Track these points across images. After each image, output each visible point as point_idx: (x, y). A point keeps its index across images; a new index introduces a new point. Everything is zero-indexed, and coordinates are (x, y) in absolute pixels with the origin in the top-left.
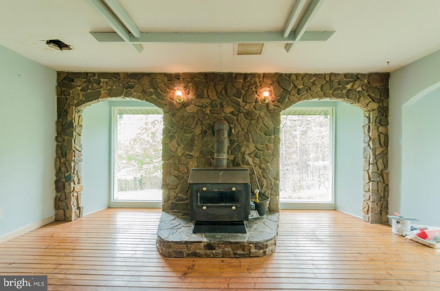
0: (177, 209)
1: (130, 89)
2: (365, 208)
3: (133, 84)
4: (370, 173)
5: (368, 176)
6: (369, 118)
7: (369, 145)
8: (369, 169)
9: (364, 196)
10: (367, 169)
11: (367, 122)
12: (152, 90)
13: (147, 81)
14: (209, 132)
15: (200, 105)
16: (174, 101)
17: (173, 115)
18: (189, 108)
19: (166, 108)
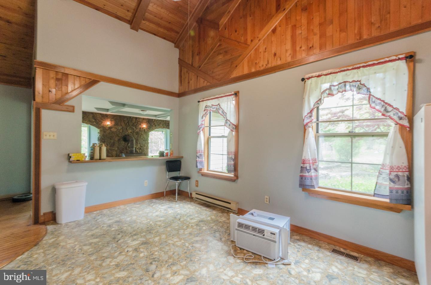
12: (94, 120)
13: (91, 116)
14: (122, 139)
15: (118, 128)
16: (105, 126)
17: (105, 132)
18: (112, 129)
19: (102, 129)
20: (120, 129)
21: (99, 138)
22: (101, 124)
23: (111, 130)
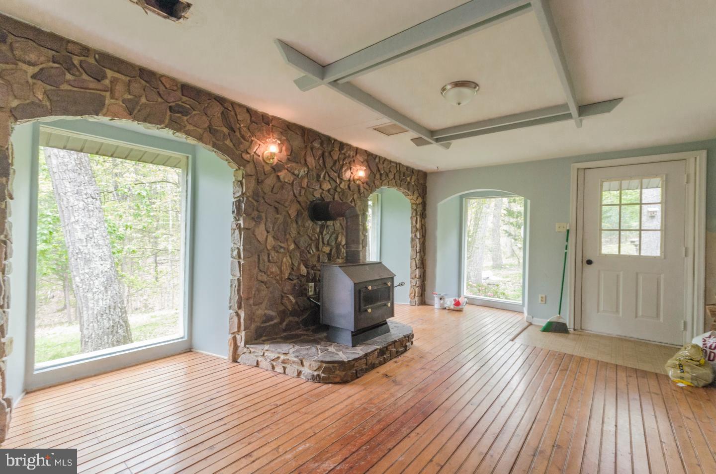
0: (265, 336)
1: (179, 115)
2: (412, 293)
3: (188, 106)
4: (417, 261)
5: (415, 264)
6: (416, 210)
7: (416, 236)
8: (416, 258)
9: (411, 282)
10: (415, 257)
11: (414, 214)
12: (226, 130)
13: (217, 110)
14: (306, 214)
15: (296, 172)
16: (261, 158)
17: (259, 182)
18: (282, 174)
19: (250, 169)
20: (303, 177)
21: (238, 204)
22: (249, 147)
23: (278, 177)
